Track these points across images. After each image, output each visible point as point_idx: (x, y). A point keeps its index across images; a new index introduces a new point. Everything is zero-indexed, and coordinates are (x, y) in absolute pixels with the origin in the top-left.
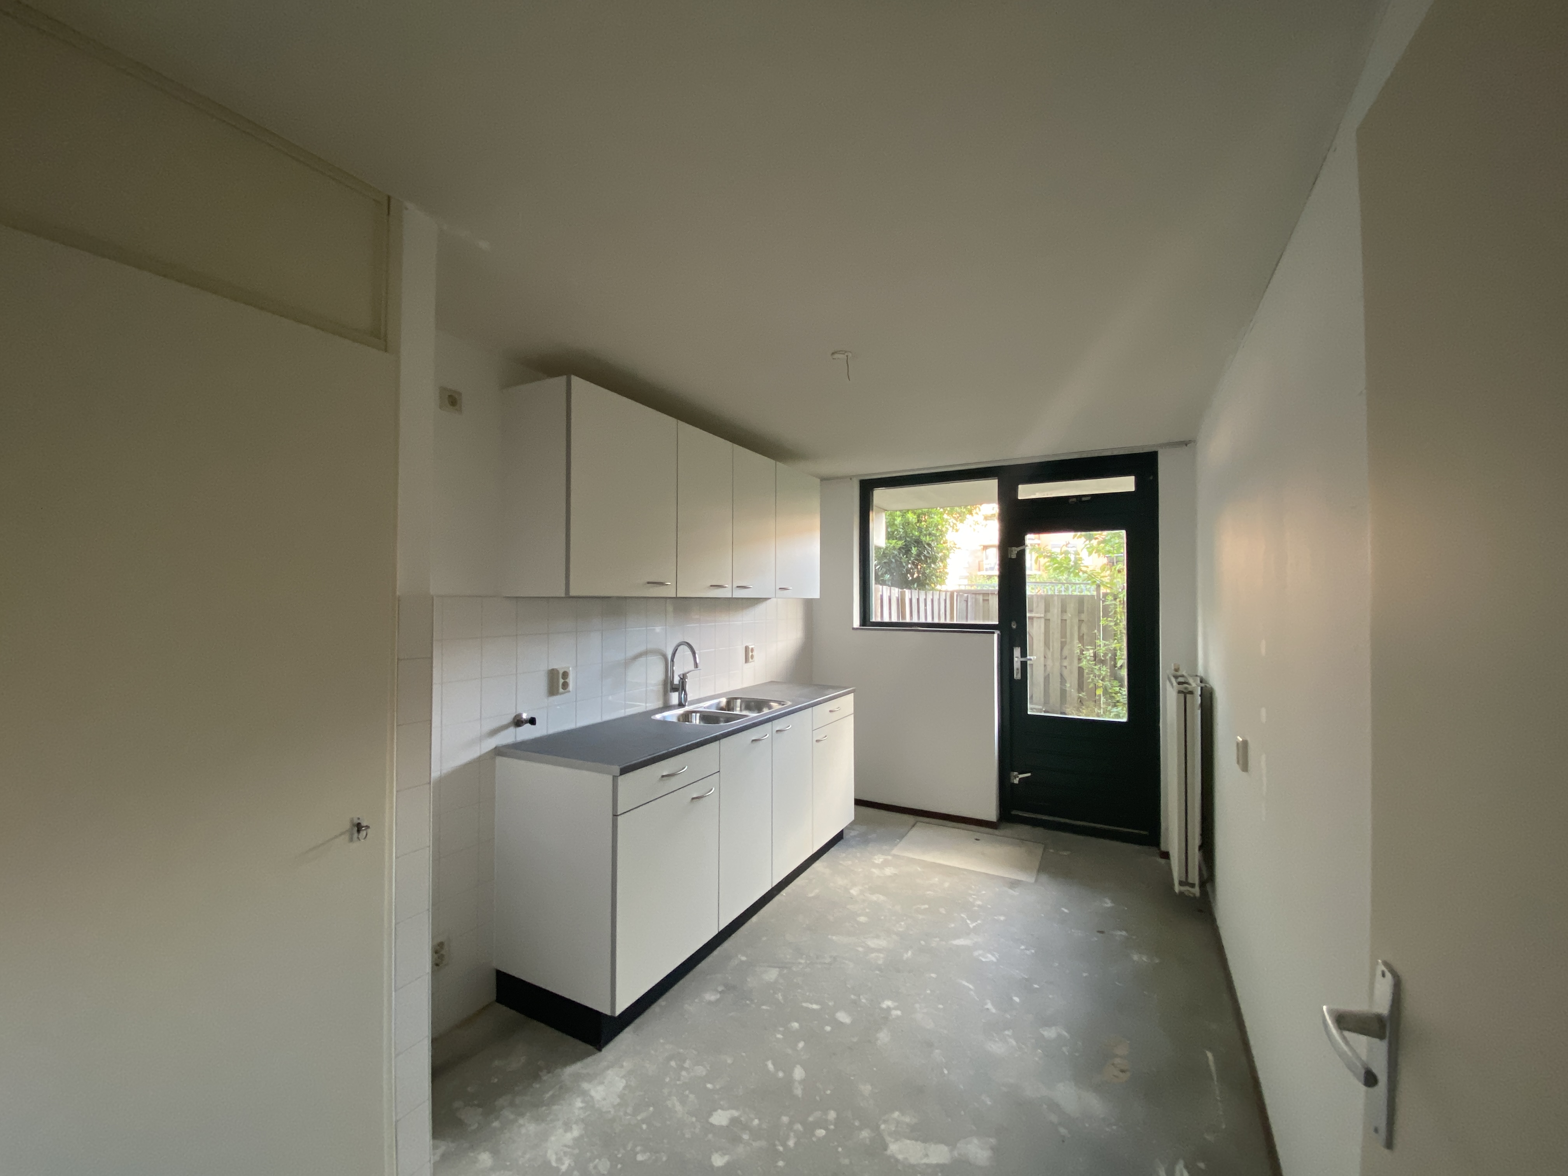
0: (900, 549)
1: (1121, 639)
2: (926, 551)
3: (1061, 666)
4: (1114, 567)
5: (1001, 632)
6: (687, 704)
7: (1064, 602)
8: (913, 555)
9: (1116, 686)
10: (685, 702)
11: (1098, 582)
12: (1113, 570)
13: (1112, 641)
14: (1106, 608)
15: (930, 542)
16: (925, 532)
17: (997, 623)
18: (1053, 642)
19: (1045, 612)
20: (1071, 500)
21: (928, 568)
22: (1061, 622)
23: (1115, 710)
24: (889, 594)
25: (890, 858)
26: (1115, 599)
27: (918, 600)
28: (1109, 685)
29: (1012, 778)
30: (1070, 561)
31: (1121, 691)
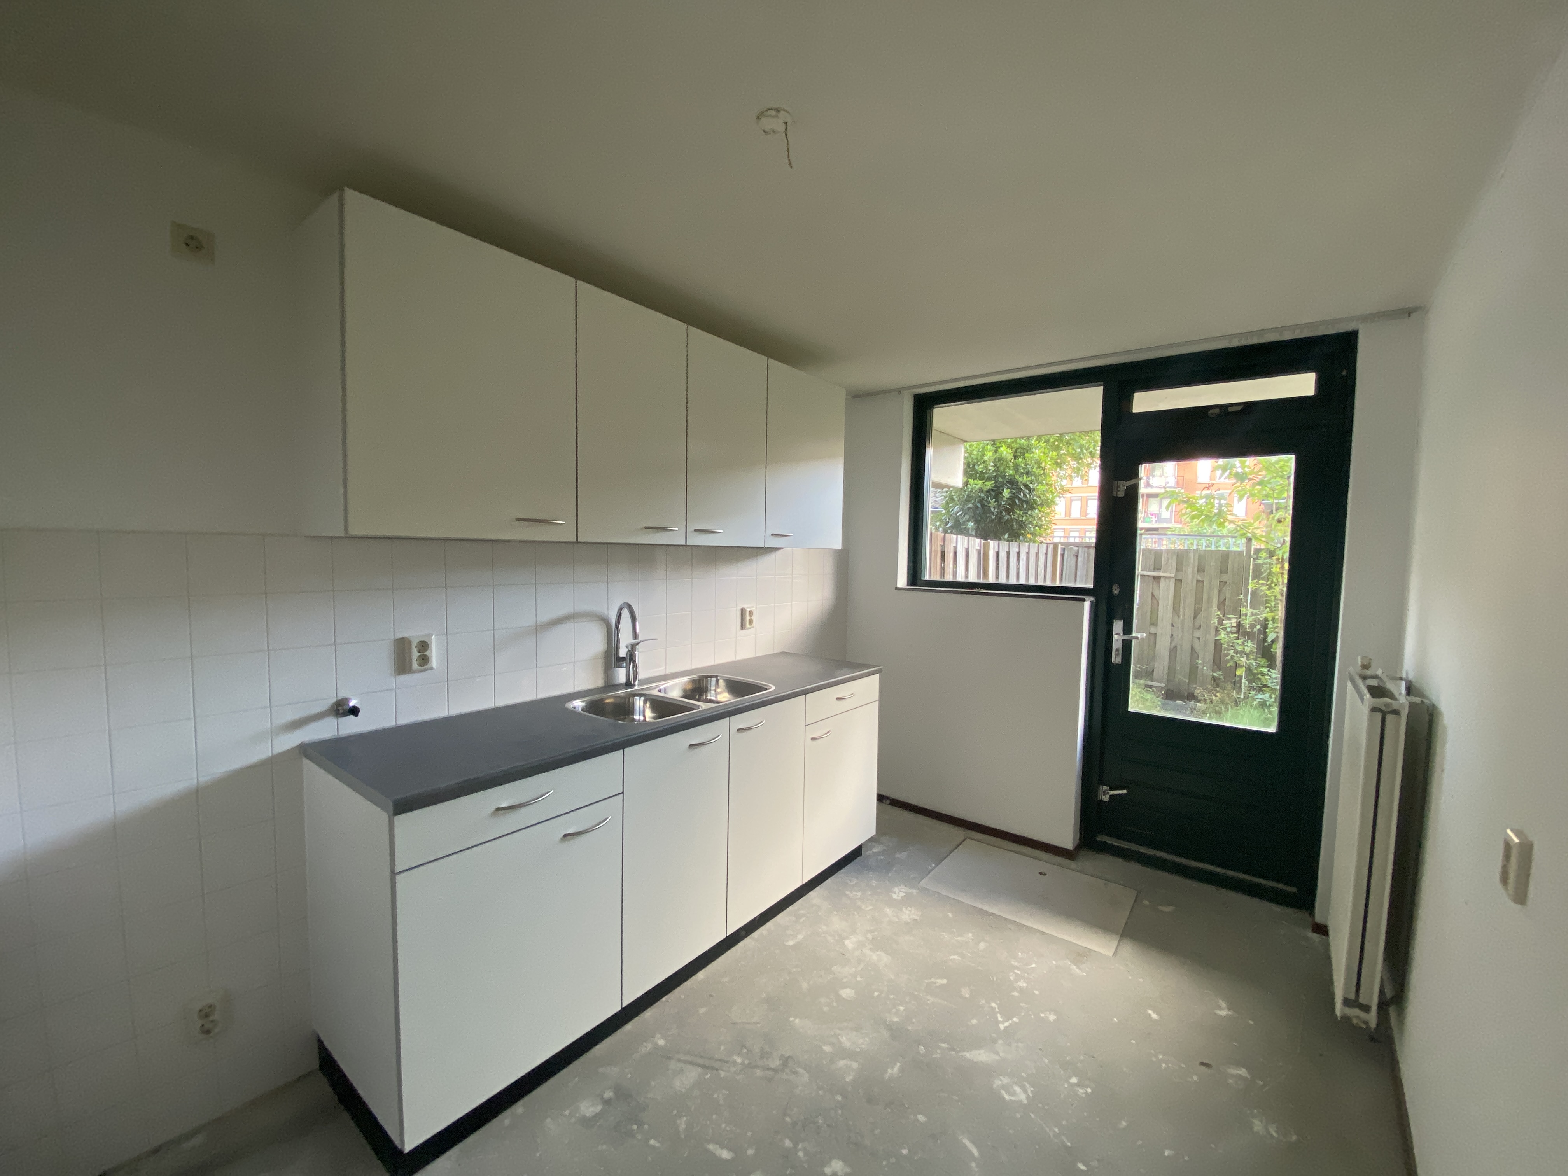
0: (988, 491)
1: (1275, 607)
2: (1022, 494)
3: (1193, 637)
4: (1272, 516)
5: (1097, 600)
6: (637, 683)
7: (1202, 559)
8: (1005, 499)
9: (1263, 667)
10: (635, 681)
11: (1249, 535)
12: (1270, 519)
13: (1262, 608)
14: (1257, 568)
15: (1028, 483)
16: (1022, 471)
17: (1092, 586)
18: (1184, 608)
19: (1177, 570)
20: (1210, 412)
21: (1024, 515)
22: (1196, 585)
23: (1260, 696)
24: (966, 546)
25: (915, 891)
26: (1271, 556)
27: (1008, 553)
28: (1254, 664)
29: (1100, 792)
30: (1213, 507)
31: (1270, 674)
